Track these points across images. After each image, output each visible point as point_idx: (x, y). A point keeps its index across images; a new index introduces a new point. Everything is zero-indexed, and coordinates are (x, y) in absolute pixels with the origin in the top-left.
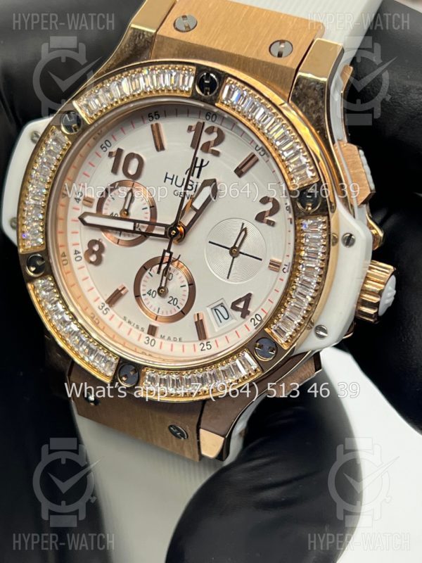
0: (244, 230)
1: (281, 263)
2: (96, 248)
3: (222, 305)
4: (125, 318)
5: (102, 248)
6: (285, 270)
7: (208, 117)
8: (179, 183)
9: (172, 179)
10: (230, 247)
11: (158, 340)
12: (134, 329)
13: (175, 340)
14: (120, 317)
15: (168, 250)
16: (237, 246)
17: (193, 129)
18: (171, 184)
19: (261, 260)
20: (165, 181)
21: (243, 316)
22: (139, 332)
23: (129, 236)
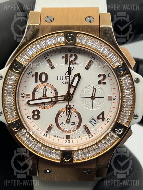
0: (94, 89)
1: (112, 97)
2: (36, 113)
3: (93, 119)
4: (55, 136)
5: (39, 112)
6: (114, 99)
7: (69, 51)
8: (64, 79)
9: (61, 78)
10: (91, 97)
11: (71, 140)
12: (60, 139)
13: (78, 138)
14: (53, 136)
15: (69, 105)
16: (93, 95)
17: (64, 57)
18: (61, 80)
19: (104, 98)
20: (58, 80)
21: (103, 120)
22: (62, 139)
23: (48, 104)
